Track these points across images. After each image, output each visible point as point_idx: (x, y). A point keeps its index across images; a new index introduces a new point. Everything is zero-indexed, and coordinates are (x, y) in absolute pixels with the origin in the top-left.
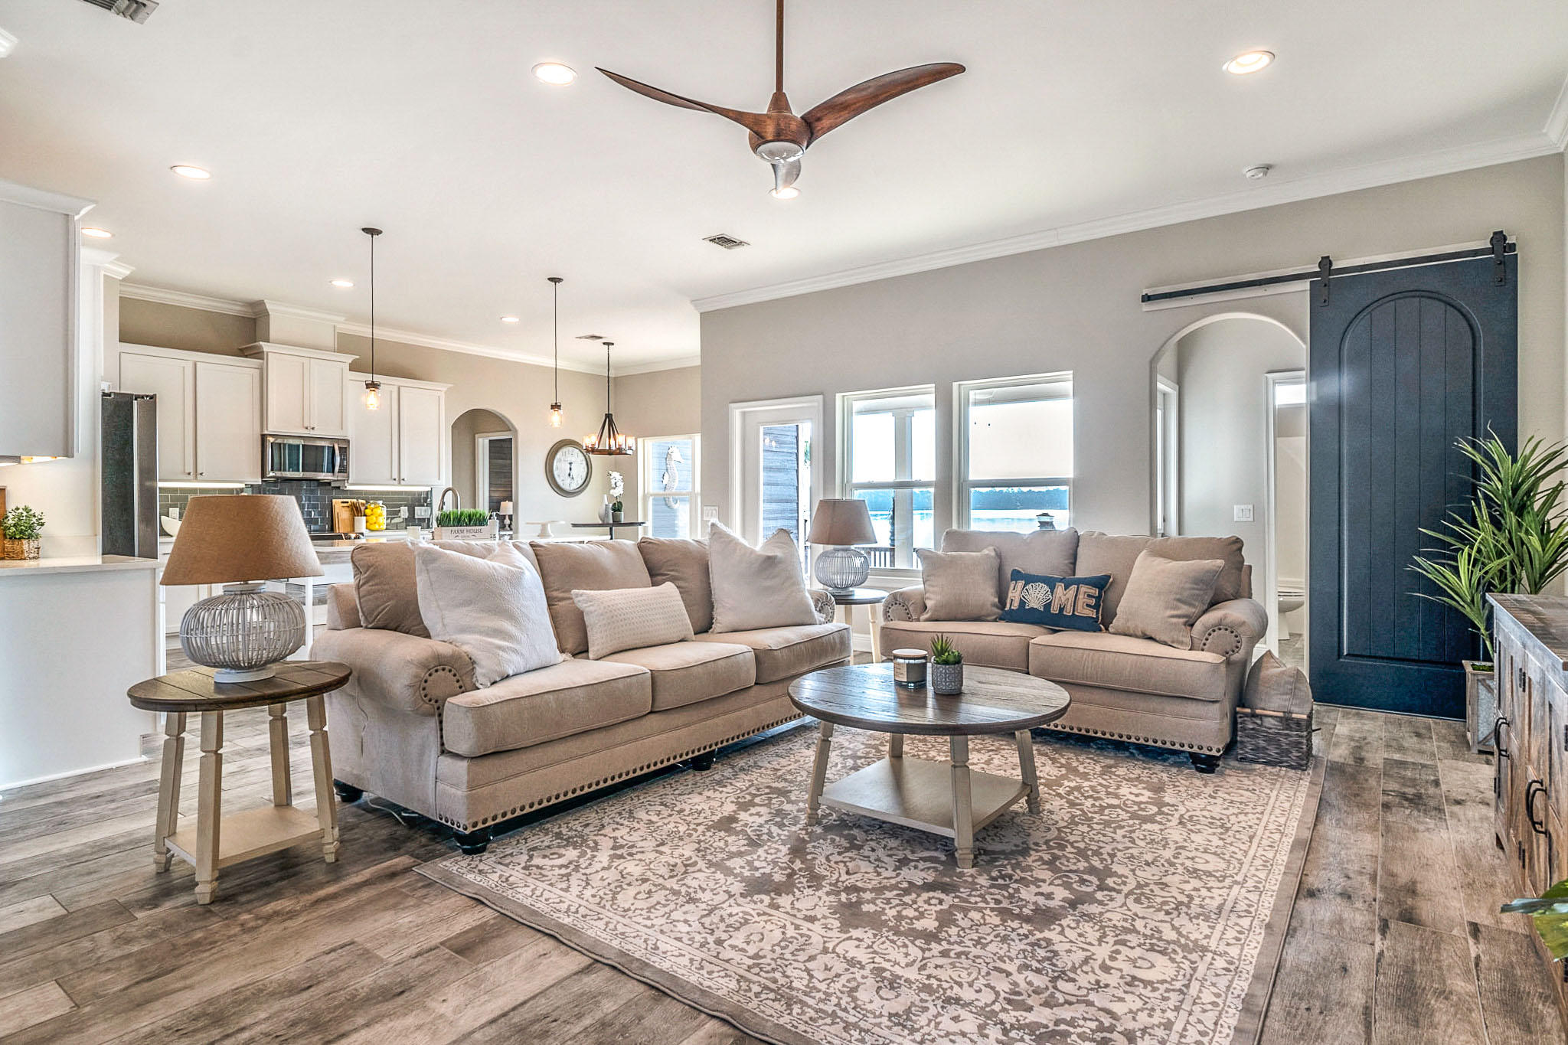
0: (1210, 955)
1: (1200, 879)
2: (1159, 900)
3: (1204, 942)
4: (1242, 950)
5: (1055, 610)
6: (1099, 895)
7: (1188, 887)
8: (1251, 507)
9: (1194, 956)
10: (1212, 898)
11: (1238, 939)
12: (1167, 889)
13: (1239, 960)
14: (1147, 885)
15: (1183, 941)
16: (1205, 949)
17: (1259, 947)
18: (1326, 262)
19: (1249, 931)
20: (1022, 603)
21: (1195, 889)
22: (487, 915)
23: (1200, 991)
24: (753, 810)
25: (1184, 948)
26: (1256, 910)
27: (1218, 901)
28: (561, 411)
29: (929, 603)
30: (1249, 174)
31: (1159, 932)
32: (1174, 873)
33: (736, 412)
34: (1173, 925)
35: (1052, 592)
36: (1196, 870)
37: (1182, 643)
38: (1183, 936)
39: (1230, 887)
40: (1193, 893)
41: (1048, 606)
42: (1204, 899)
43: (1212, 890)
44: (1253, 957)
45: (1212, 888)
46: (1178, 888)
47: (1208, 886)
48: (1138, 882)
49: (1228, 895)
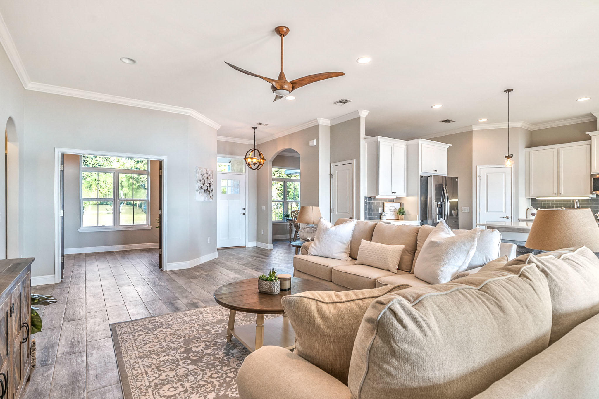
0: (138, 357)
1: (163, 380)
2: (167, 364)
3: (142, 359)
4: (130, 363)
6: (185, 355)
7: (164, 374)
9: (141, 354)
10: (152, 374)
11: (133, 366)
12: (169, 369)
13: (129, 360)
14: (177, 366)
15: (149, 357)
16: (140, 358)
17: (125, 367)
19: (132, 370)
21: (160, 375)
23: (133, 348)
25: (146, 355)
26: (134, 379)
27: (149, 374)
31: (156, 355)
32: (174, 377)
34: (155, 359)
36: (169, 383)
38: (149, 358)
39: (150, 383)
40: (160, 373)
42: (154, 373)
43: (155, 378)
44: (126, 363)
45: (156, 379)
46: (167, 372)
47: (158, 379)
48: (181, 366)
49: (148, 379)
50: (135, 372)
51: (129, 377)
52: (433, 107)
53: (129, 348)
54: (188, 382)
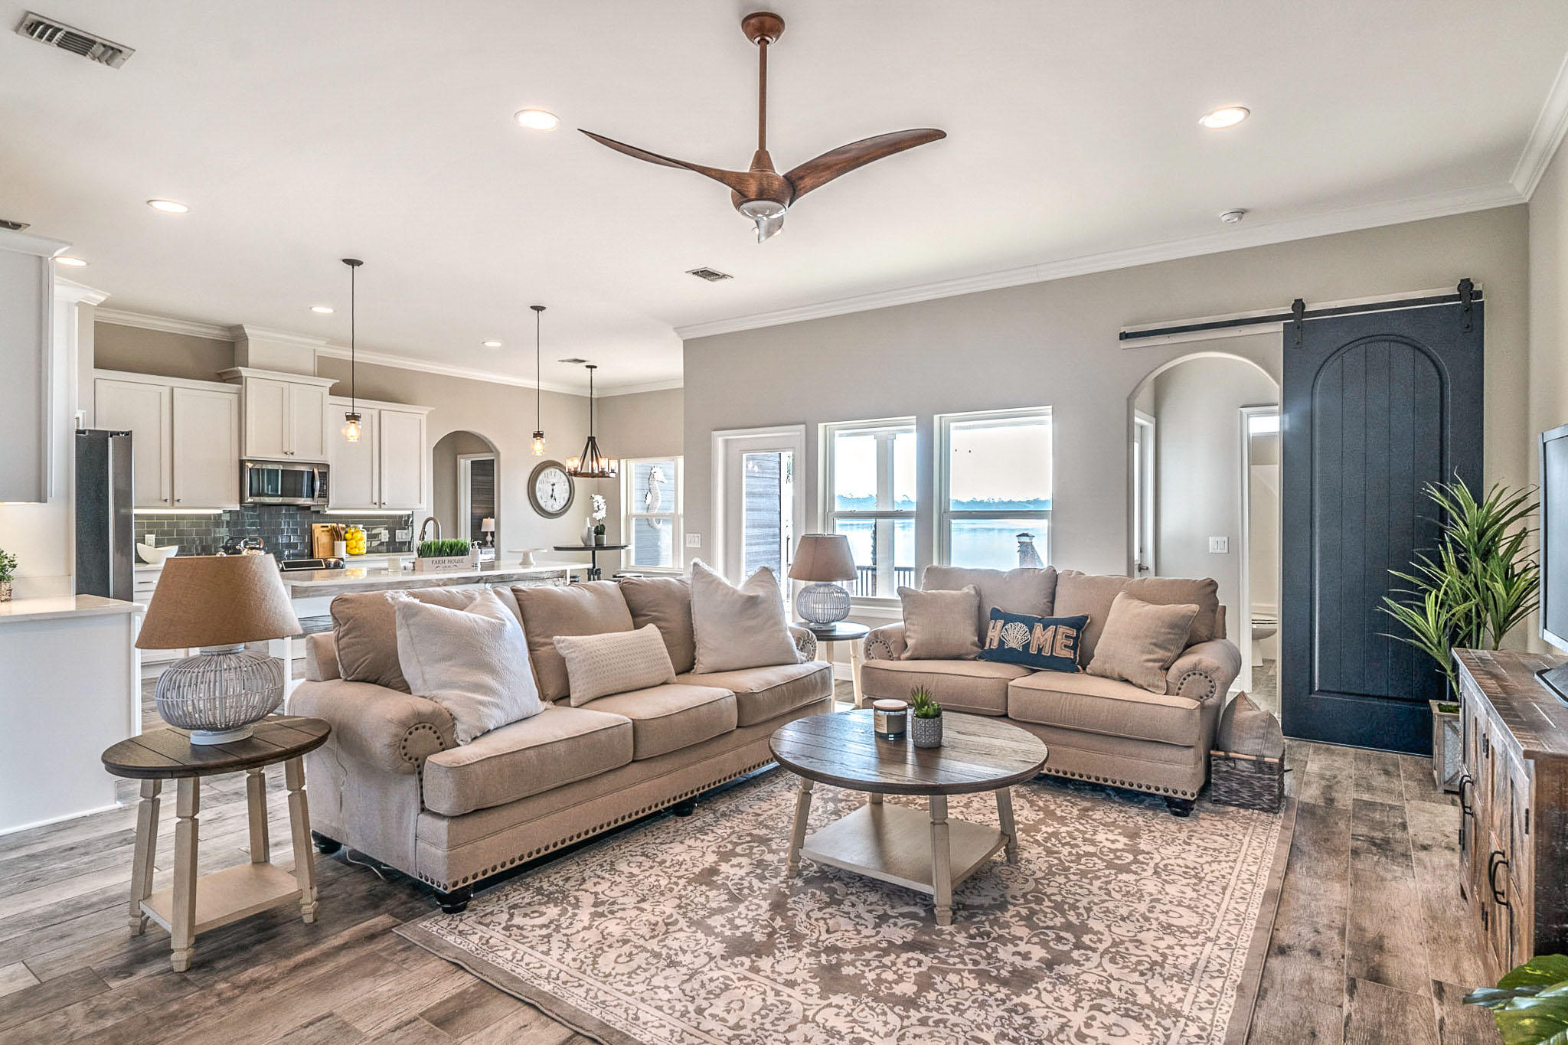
0: (1183, 1021)
1: (1174, 935)
2: (1134, 959)
3: (1178, 1006)
4: (1214, 1014)
5: (1033, 650)
6: (1075, 954)
7: (1162, 945)
8: (1226, 539)
9: (1167, 1023)
10: (1185, 956)
11: (1210, 1003)
12: (1141, 947)
13: (1211, 1025)
14: (1122, 942)
15: (1156, 1004)
16: (1178, 1014)
18: (1299, 305)
19: (1221, 993)
20: (1001, 643)
21: (1170, 947)
22: (467, 981)
24: (735, 861)
25: (1159, 1013)
26: (1229, 970)
27: (1191, 960)
28: (544, 440)
29: (910, 642)
30: (1224, 219)
31: (1135, 995)
32: (1149, 929)
33: (719, 439)
34: (1147, 988)
35: (1031, 632)
36: (1170, 926)
37: (1157, 687)
38: (1157, 1000)
39: (1203, 945)
40: (1166, 951)
41: (1026, 646)
42: (1178, 957)
43: (1186, 948)
44: (1224, 1022)
45: (1185, 945)
46: (1152, 946)
47: (1182, 943)
48: (1113, 939)
49: (1201, 953)
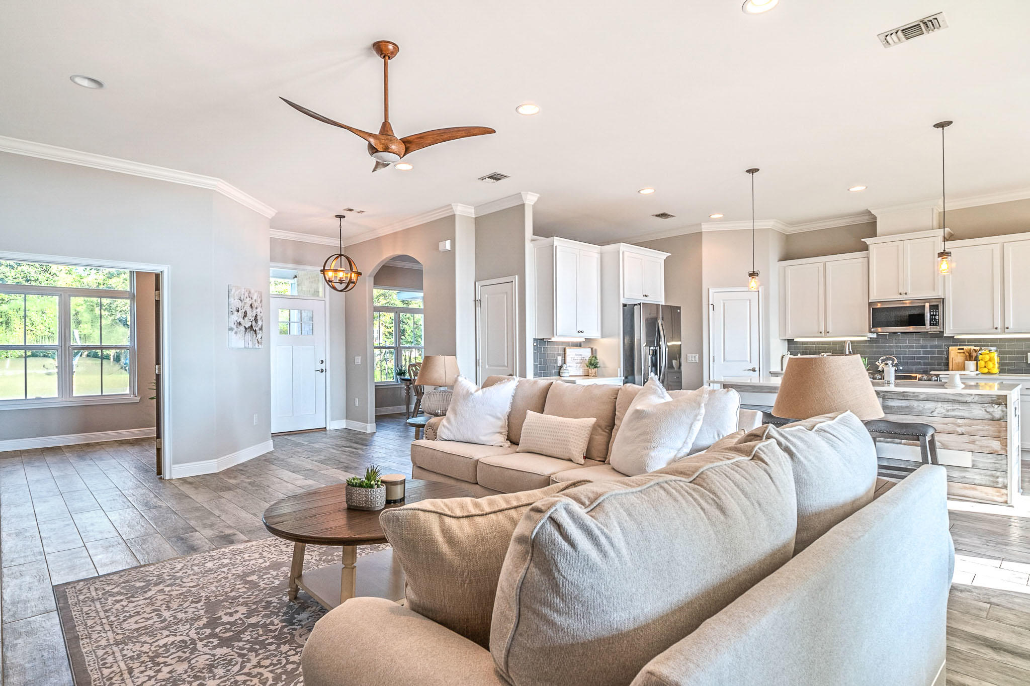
0: (112, 642)
1: (164, 680)
2: (173, 650)
3: (121, 647)
4: (96, 656)
6: (208, 631)
7: (166, 670)
9: (119, 637)
10: (142, 672)
11: (103, 659)
12: (177, 659)
13: (94, 651)
14: (192, 653)
15: (135, 640)
16: (117, 643)
17: (87, 663)
19: (100, 668)
21: (159, 671)
23: (103, 627)
25: (130, 638)
27: (136, 672)
32: (186, 672)
34: (148, 643)
38: (136, 642)
40: (158, 668)
42: (146, 668)
43: (147, 678)
44: (87, 656)
45: (149, 680)
46: (172, 665)
47: (154, 679)
48: (199, 651)
49: (133, 682)
50: (106, 672)
51: (94, 681)
52: (641, 192)
53: (93, 627)
54: (214, 679)
